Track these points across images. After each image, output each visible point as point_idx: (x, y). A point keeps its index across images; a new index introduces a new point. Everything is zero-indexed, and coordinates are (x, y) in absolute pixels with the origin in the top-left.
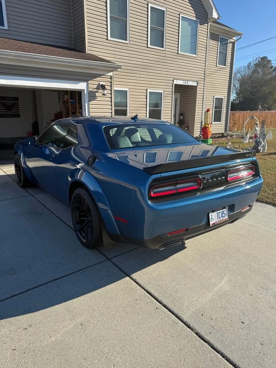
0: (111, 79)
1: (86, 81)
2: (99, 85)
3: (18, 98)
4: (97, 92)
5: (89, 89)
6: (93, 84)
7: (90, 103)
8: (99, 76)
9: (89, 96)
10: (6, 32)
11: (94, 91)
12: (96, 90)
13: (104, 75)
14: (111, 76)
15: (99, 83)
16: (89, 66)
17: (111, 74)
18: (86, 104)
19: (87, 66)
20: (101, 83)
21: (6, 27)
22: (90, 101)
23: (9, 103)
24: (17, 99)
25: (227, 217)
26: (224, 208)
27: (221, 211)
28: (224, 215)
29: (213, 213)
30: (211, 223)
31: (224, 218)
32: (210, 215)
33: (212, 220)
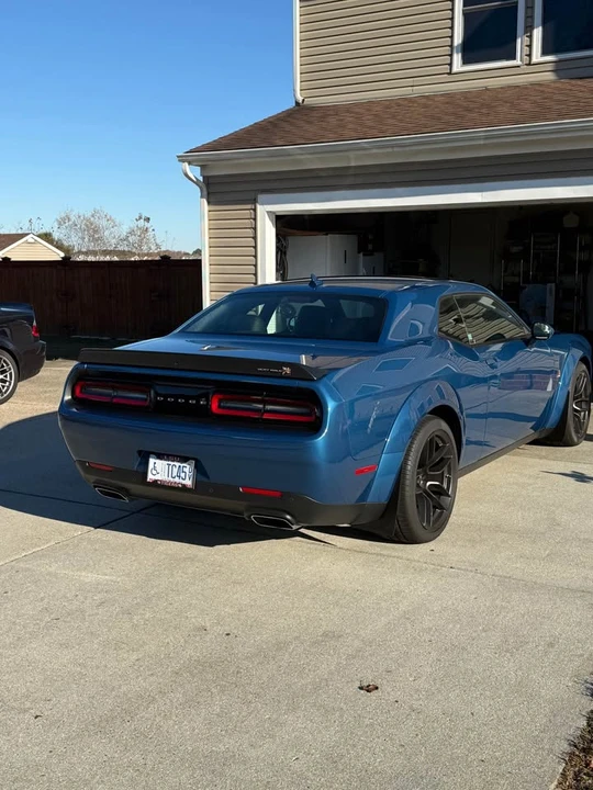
25: (188, 482)
26: (185, 462)
27: (178, 464)
28: (183, 475)
29: (158, 461)
30: (150, 477)
31: (184, 482)
32: (152, 461)
33: (154, 472)
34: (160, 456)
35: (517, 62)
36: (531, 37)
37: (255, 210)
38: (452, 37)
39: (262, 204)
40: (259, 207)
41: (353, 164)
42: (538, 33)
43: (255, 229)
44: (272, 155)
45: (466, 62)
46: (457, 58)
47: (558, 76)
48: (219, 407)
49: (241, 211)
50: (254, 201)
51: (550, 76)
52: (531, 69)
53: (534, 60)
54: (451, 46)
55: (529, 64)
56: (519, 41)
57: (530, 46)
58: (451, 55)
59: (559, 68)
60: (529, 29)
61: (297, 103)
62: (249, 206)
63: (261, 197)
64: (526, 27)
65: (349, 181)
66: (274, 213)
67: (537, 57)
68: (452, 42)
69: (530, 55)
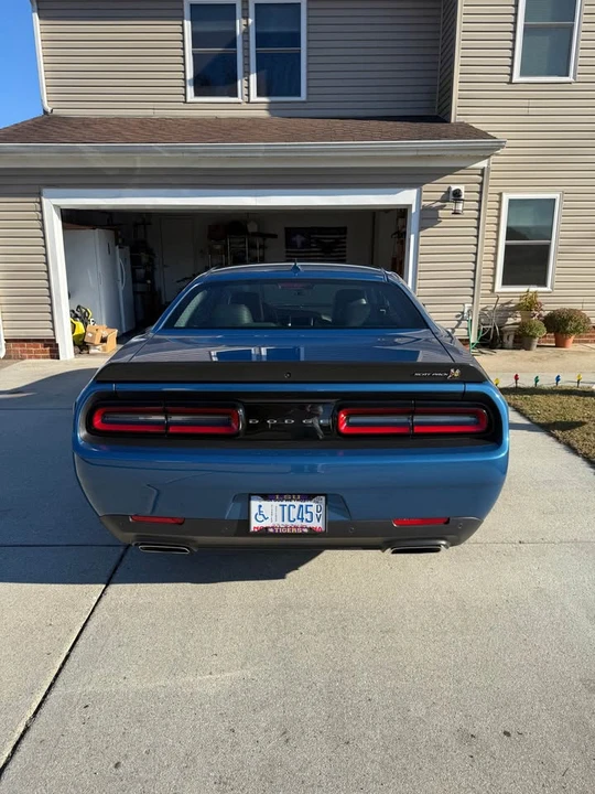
0: (482, 175)
1: (417, 185)
2: (448, 192)
3: (345, 228)
4: (442, 208)
5: (423, 203)
6: (434, 191)
7: (422, 233)
8: (451, 171)
9: (422, 219)
10: (306, 106)
11: (434, 206)
12: (439, 204)
13: (463, 168)
14: (483, 170)
15: (450, 188)
16: (420, 153)
17: (483, 164)
18: (412, 237)
19: (415, 153)
20: (454, 188)
21: (303, 97)
22: (422, 228)
23: (328, 239)
24: (343, 230)
25: (318, 525)
26: (311, 500)
27: (297, 504)
28: (307, 516)
29: (264, 503)
30: (254, 525)
31: (309, 525)
32: (255, 504)
33: (260, 518)
34: (266, 497)
35: (238, 99)
36: (248, 80)
37: (40, 203)
38: (184, 72)
39: (47, 197)
40: (45, 201)
41: (139, 166)
42: (253, 78)
43: (42, 220)
44: (62, 151)
45: (197, 94)
46: (190, 90)
47: (271, 113)
48: (349, 425)
49: (28, 204)
50: (39, 195)
51: (265, 114)
52: (249, 106)
53: (252, 100)
54: (185, 79)
55: (248, 102)
56: (239, 82)
57: (248, 88)
58: (185, 87)
59: (271, 108)
60: (247, 73)
61: (45, 112)
62: (34, 200)
63: (45, 191)
64: (245, 72)
65: (137, 181)
66: (59, 206)
67: (254, 97)
68: (185, 76)
69: (248, 95)
